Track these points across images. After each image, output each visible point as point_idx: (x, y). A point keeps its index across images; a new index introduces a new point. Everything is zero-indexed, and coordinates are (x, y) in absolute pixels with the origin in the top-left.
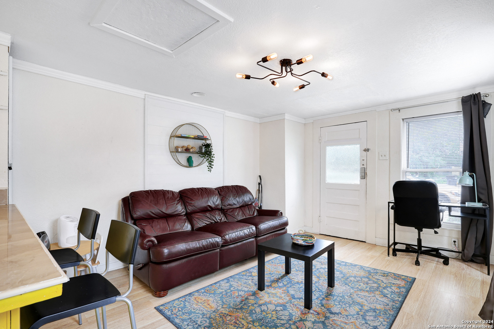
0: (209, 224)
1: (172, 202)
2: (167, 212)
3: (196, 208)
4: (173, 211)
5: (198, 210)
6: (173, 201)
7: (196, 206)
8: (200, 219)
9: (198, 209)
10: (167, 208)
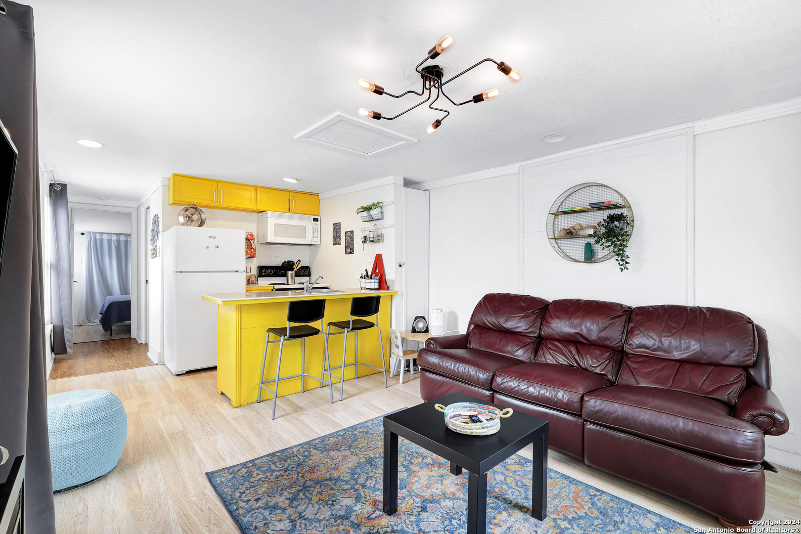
0: (564, 365)
1: (518, 314)
2: (504, 326)
3: (553, 332)
4: (514, 326)
5: (557, 337)
6: (519, 312)
7: (554, 328)
8: (550, 351)
9: (557, 334)
10: (507, 321)
